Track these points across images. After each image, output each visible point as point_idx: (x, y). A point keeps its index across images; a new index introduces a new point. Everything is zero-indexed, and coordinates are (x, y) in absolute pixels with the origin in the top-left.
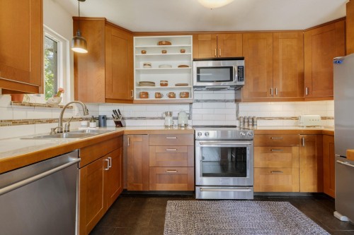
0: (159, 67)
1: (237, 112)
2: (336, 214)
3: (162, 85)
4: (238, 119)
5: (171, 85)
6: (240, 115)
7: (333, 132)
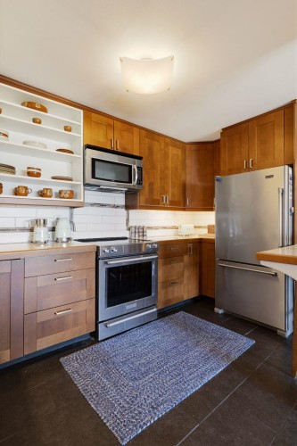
0: (25, 143)
1: (128, 220)
2: (216, 309)
3: (29, 174)
4: (129, 229)
5: (46, 177)
6: (131, 224)
7: (213, 240)
